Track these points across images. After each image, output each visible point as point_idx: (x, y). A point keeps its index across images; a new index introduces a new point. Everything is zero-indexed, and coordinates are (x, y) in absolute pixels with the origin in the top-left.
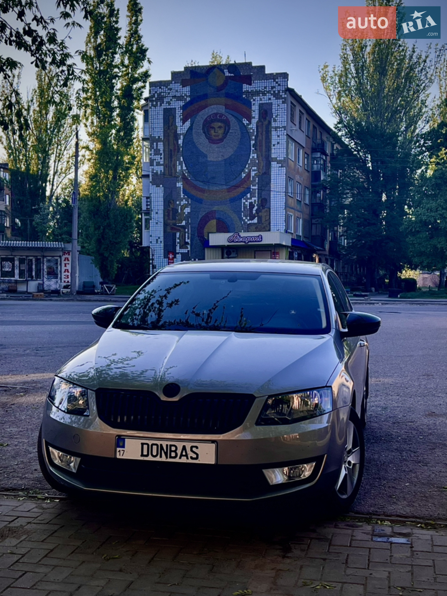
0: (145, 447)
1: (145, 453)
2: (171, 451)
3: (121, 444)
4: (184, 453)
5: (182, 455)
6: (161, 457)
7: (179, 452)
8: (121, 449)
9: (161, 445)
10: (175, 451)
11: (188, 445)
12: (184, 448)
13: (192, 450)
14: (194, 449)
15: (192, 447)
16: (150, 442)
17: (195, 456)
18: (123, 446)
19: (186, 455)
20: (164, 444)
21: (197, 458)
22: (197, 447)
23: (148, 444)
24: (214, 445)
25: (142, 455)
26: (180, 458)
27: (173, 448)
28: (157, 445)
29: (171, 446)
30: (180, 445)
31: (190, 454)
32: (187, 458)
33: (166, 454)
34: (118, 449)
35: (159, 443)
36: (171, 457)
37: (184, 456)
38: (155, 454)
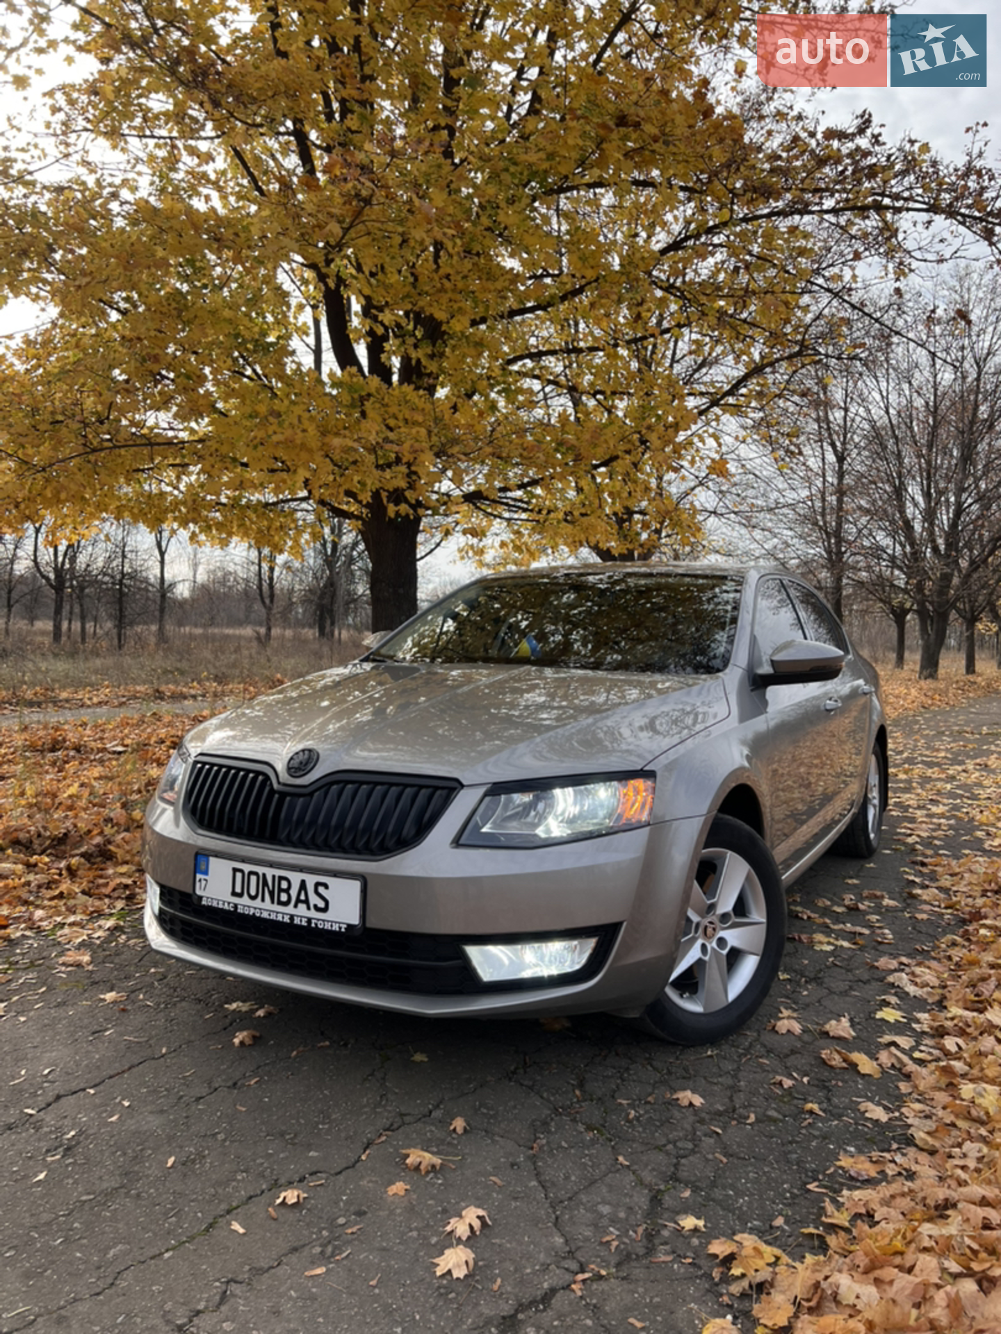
0: (239, 875)
1: (238, 890)
3: (203, 867)
5: (298, 901)
6: (263, 900)
7: (294, 893)
8: (203, 877)
9: (264, 875)
11: (311, 880)
13: (317, 892)
14: (321, 889)
16: (247, 868)
19: (307, 902)
20: (270, 872)
22: (326, 886)
23: (241, 871)
24: (356, 885)
25: (234, 894)
27: (284, 885)
28: (256, 874)
29: (281, 878)
30: (296, 878)
31: (314, 899)
32: (309, 908)
33: (272, 894)
34: (198, 876)
35: (260, 870)
36: (280, 903)
37: (302, 902)
38: (253, 892)
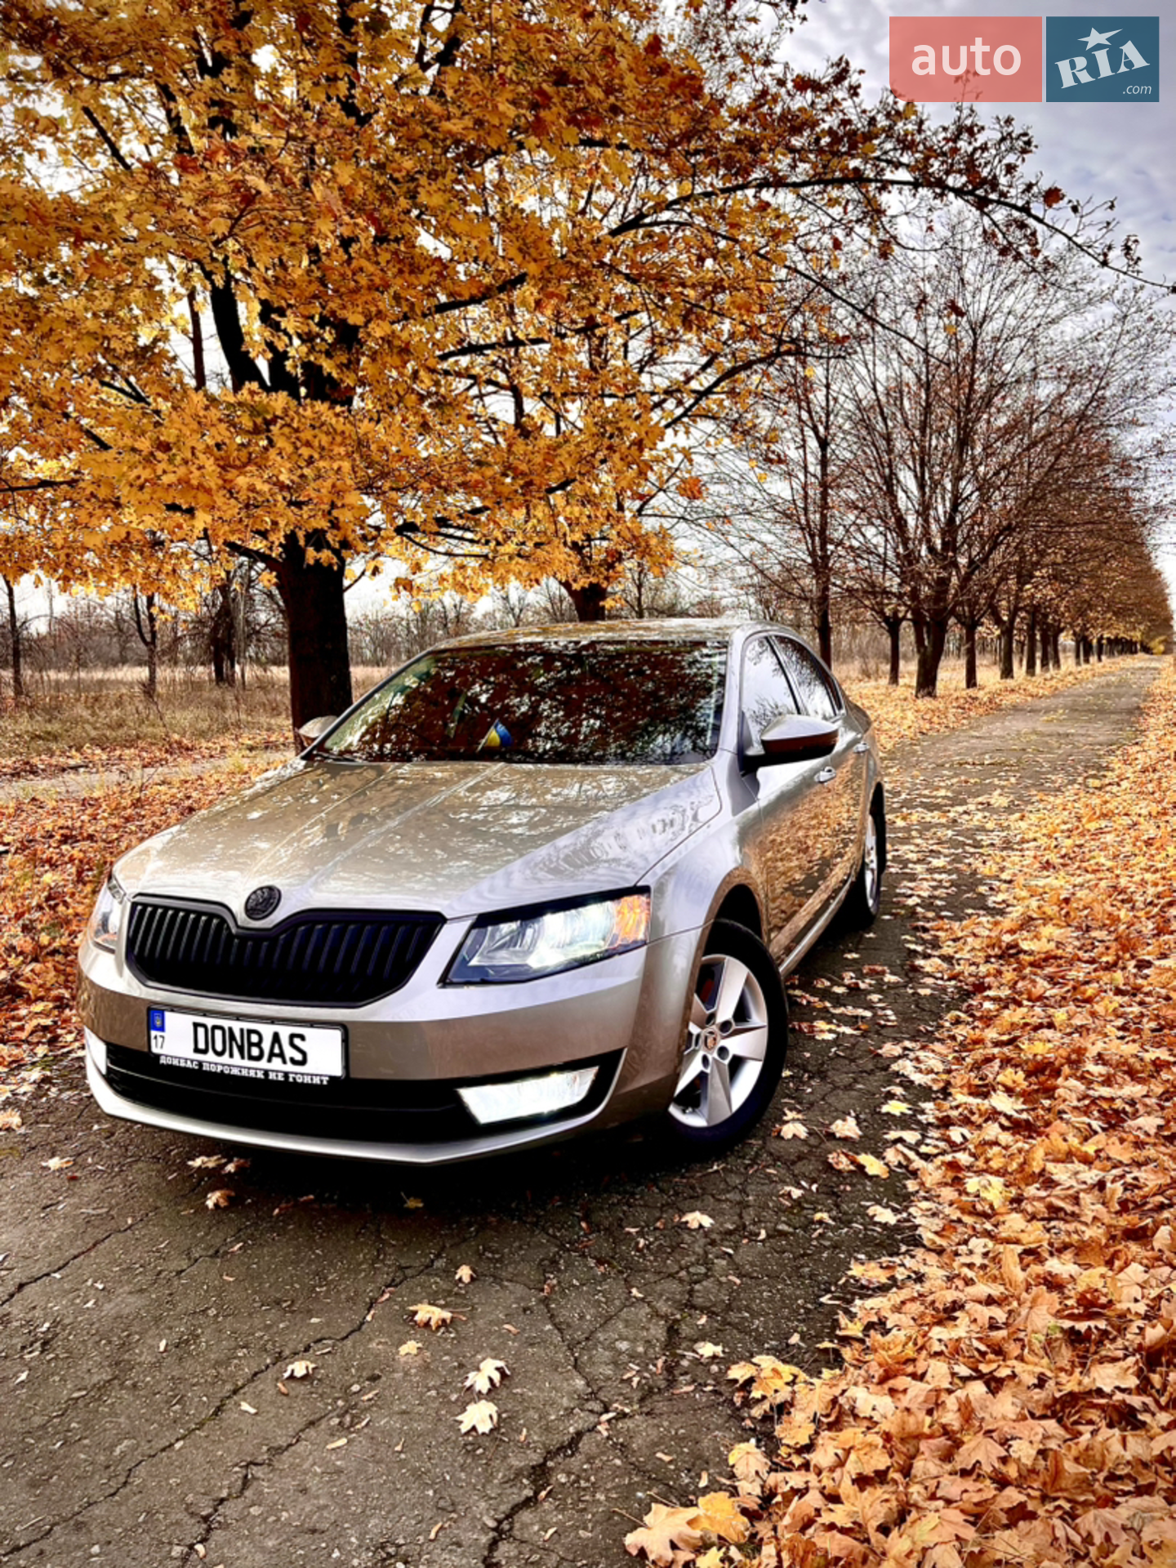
0: (201, 1031)
2: (251, 1044)
3: (158, 1023)
4: (277, 1050)
5: (272, 1055)
6: (231, 1055)
8: (159, 1033)
9: (230, 1029)
10: (258, 1045)
11: (285, 1032)
12: (276, 1038)
13: (292, 1045)
14: (297, 1041)
15: (292, 1036)
16: (210, 1022)
17: (299, 1057)
18: (162, 1029)
19: (281, 1055)
20: (237, 1026)
21: (303, 1062)
22: (302, 1038)
23: (204, 1026)
24: (337, 1035)
25: (197, 1050)
26: (269, 1060)
27: (254, 1038)
29: (250, 1032)
30: (267, 1031)
31: (290, 1052)
32: (284, 1062)
33: (241, 1049)
34: (153, 1033)
35: (226, 1024)
36: (251, 1058)
37: (277, 1055)
38: (219, 1047)
